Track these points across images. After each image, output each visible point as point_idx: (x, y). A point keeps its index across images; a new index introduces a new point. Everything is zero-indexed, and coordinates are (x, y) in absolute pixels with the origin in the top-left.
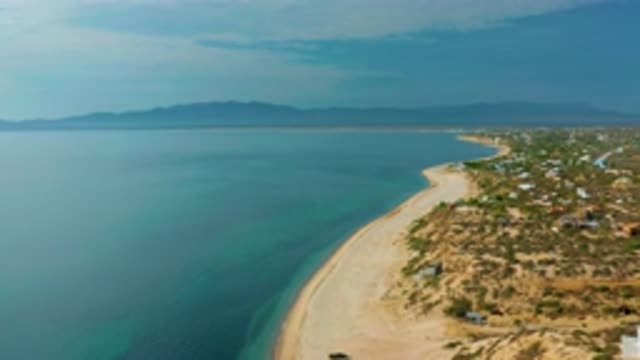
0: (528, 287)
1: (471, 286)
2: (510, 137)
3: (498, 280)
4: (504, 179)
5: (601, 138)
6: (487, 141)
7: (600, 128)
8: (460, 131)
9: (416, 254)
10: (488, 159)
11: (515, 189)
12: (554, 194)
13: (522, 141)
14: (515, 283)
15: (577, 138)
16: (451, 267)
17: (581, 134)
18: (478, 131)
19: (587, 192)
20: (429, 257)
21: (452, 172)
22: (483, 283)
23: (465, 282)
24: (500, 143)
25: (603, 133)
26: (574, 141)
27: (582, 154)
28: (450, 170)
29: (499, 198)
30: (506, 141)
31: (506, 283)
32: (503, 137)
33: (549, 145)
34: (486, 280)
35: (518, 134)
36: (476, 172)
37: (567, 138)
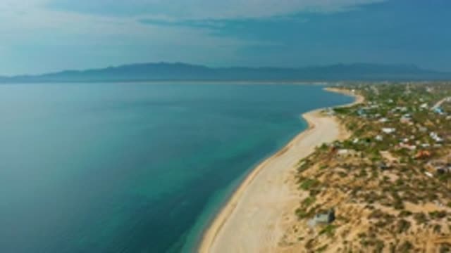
0: (425, 243)
1: (367, 239)
2: (362, 89)
3: (394, 235)
4: (368, 123)
5: (429, 90)
6: (345, 92)
7: (426, 82)
8: (325, 84)
9: (306, 194)
10: (350, 105)
11: (380, 132)
12: (412, 137)
13: (372, 91)
14: (411, 238)
15: (411, 89)
16: (344, 215)
17: (414, 87)
18: (338, 85)
19: (439, 136)
20: (319, 200)
21: (324, 116)
22: (380, 237)
23: (361, 235)
24: (356, 93)
25: (430, 86)
26: (409, 92)
27: (421, 103)
28: (323, 114)
29: (368, 140)
30: (360, 91)
31: (402, 237)
32: (357, 89)
33: (392, 95)
34: (382, 234)
35: (368, 86)
36: (343, 117)
37: (404, 90)
